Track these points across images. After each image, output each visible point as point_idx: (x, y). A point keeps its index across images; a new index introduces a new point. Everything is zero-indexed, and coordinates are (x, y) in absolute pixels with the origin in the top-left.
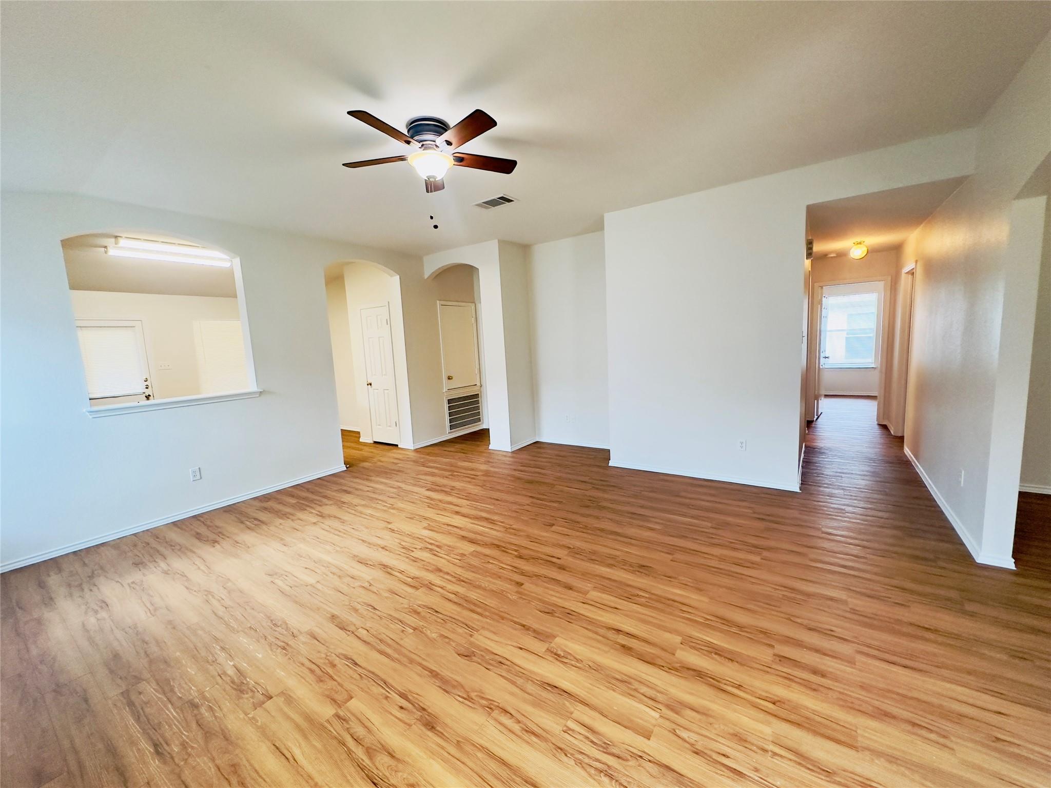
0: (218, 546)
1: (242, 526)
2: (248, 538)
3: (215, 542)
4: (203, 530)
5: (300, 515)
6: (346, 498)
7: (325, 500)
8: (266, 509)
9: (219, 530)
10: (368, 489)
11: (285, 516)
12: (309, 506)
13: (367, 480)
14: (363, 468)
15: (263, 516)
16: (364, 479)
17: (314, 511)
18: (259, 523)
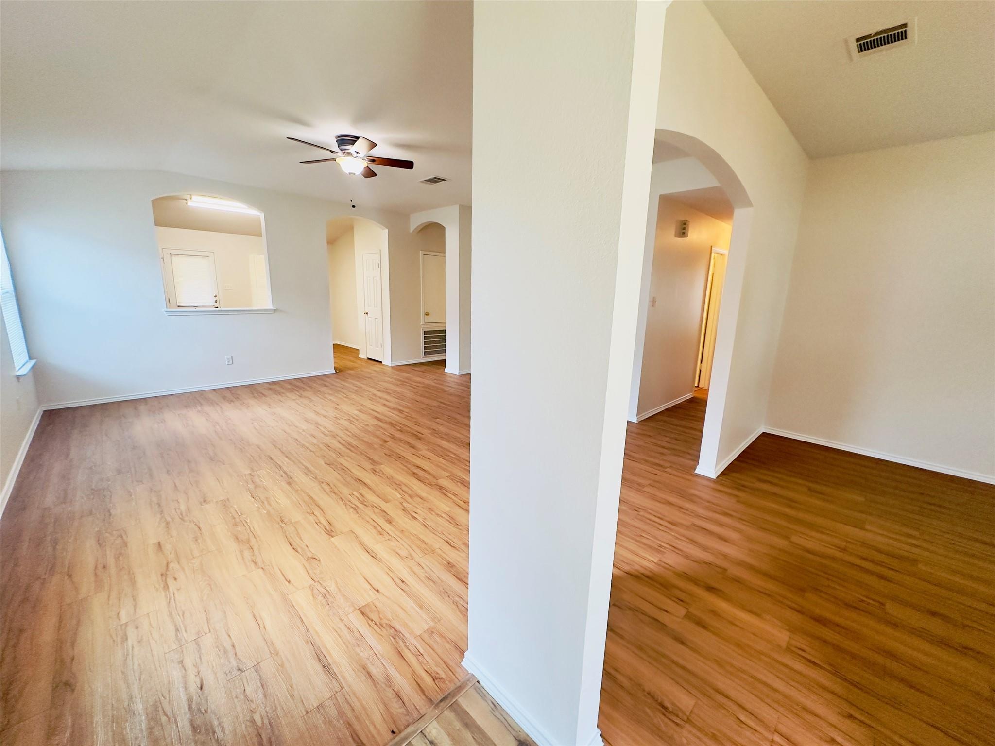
0: (232, 403)
1: (251, 395)
2: (252, 402)
3: (232, 401)
4: (228, 395)
5: (288, 394)
6: (323, 389)
7: (308, 389)
8: (270, 389)
9: (238, 396)
10: (340, 385)
11: (280, 394)
12: (296, 390)
13: (344, 381)
14: (348, 373)
15: (266, 392)
16: (341, 380)
17: (298, 393)
18: (261, 395)
